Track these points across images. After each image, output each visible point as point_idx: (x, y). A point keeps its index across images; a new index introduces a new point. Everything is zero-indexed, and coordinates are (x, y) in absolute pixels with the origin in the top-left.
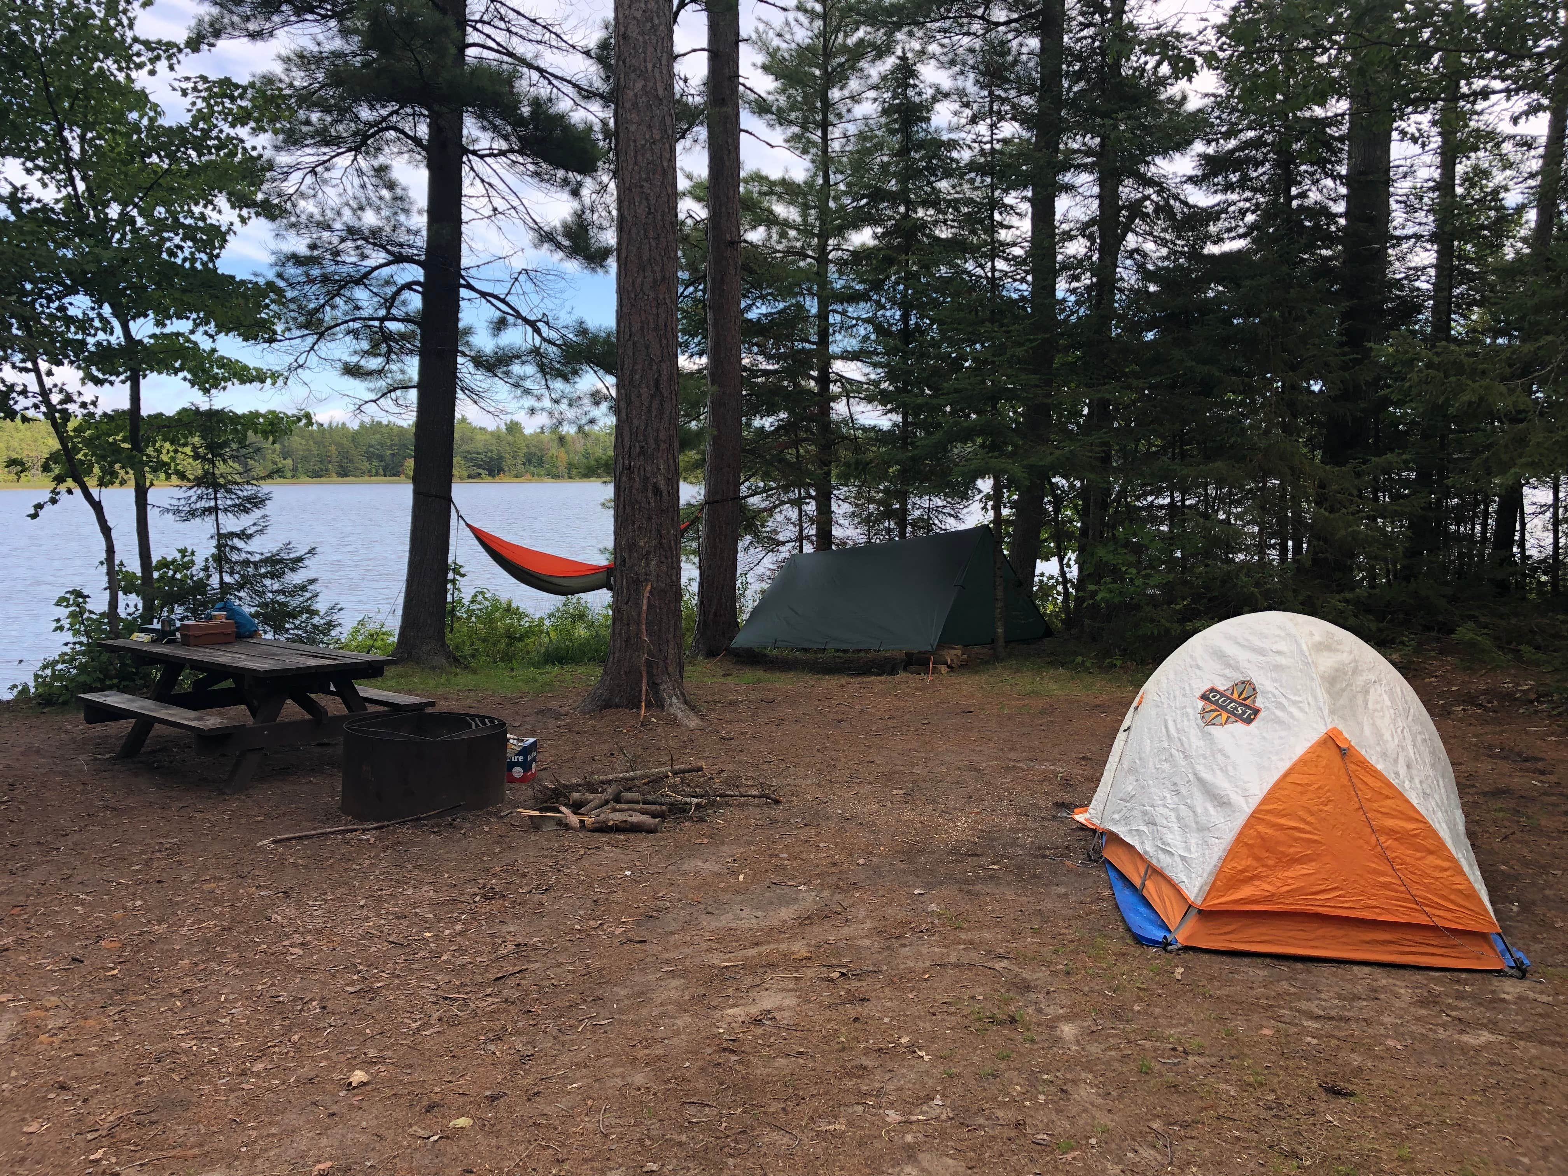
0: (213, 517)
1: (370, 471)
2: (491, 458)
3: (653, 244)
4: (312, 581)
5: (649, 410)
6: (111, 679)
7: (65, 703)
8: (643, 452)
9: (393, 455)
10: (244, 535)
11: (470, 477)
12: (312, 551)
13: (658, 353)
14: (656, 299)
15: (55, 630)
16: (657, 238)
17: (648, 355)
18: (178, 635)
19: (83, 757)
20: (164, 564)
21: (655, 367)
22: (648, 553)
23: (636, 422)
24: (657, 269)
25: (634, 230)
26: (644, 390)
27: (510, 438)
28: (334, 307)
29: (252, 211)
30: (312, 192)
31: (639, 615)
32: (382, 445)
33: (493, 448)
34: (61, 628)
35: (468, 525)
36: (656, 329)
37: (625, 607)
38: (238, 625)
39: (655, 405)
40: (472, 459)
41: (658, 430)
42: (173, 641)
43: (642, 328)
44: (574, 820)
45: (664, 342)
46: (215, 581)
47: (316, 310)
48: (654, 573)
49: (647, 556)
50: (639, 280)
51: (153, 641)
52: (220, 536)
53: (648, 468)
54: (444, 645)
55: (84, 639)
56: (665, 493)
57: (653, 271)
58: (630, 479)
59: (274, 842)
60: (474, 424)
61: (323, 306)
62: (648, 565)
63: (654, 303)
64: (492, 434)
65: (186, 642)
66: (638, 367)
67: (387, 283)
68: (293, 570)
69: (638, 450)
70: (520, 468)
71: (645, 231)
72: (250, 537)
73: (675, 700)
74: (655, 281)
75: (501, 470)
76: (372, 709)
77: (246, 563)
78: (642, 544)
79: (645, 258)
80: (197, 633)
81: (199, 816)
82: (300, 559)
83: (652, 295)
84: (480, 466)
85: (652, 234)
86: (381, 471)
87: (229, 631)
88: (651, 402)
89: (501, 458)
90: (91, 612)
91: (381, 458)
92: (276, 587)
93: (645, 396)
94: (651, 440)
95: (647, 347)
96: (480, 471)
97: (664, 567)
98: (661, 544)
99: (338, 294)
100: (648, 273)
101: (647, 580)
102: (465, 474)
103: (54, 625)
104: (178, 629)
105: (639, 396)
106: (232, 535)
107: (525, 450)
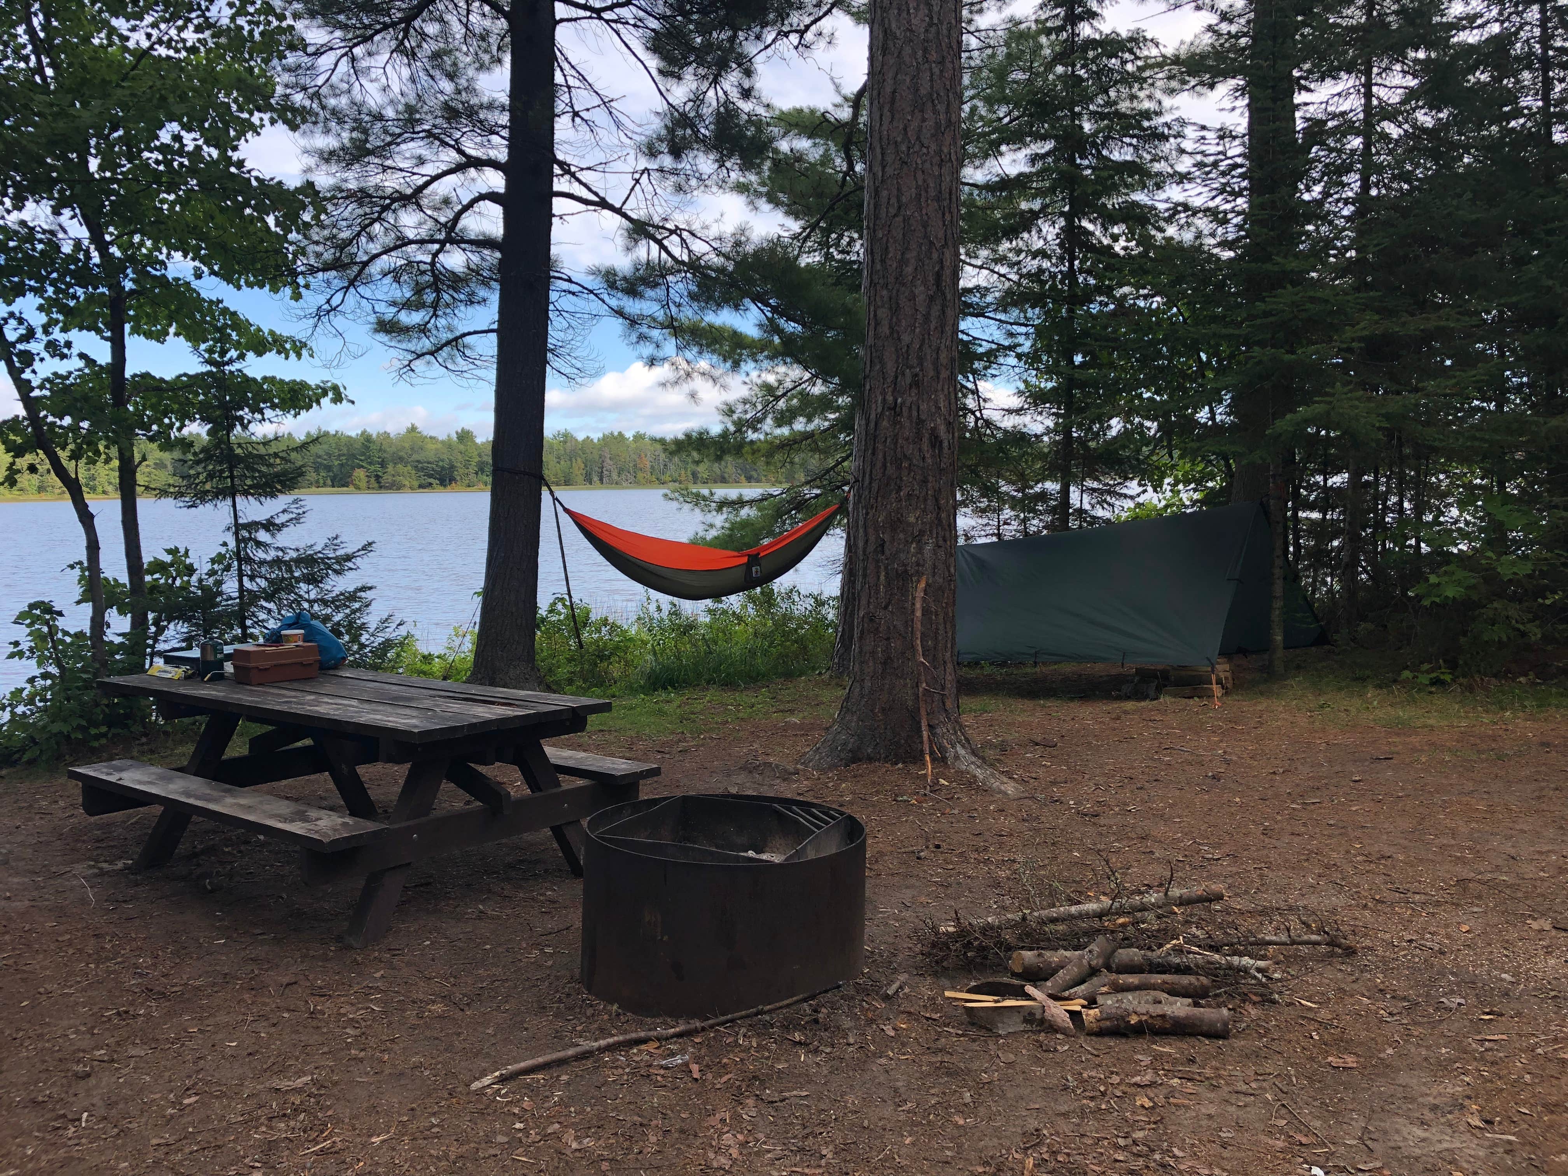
0: (229, 502)
1: (317, 482)
2: (443, 468)
3: (936, 71)
4: (364, 589)
5: (927, 318)
6: (97, 726)
7: (31, 762)
8: (916, 383)
9: (342, 465)
10: (270, 526)
11: (421, 486)
12: (367, 547)
13: (941, 234)
14: (939, 152)
15: (12, 656)
16: (942, 62)
17: (926, 236)
18: (229, 667)
19: (80, 868)
20: (159, 566)
21: (935, 256)
22: (922, 533)
23: (906, 338)
24: (941, 108)
25: (907, 50)
26: (919, 290)
27: (462, 447)
28: (371, 238)
29: (266, 117)
30: (345, 86)
31: (909, 623)
32: (329, 455)
33: (445, 457)
34: (21, 654)
35: (566, 510)
36: (938, 198)
37: (881, 613)
38: (321, 650)
39: (935, 311)
40: (423, 469)
41: (938, 349)
42: (220, 678)
43: (919, 196)
44: (1058, 1011)
45: (948, 217)
46: (231, 586)
47: (349, 242)
48: (929, 563)
49: (918, 539)
50: (914, 124)
51: (188, 677)
52: (238, 527)
53: (924, 407)
54: (535, 668)
55: (53, 670)
56: (946, 444)
57: (935, 112)
58: (895, 423)
59: (502, 1080)
60: (425, 433)
61: (359, 234)
62: (920, 550)
63: (936, 160)
64: (443, 442)
65: (243, 677)
66: (911, 255)
67: (446, 201)
68: (338, 572)
69: (908, 380)
70: (472, 477)
71: (925, 50)
72: (280, 527)
73: (961, 751)
74: (938, 125)
75: (452, 480)
76: (569, 783)
77: (277, 562)
78: (912, 519)
79: (922, 92)
80: (264, 664)
81: (326, 1007)
82: (349, 558)
83: (933, 147)
84: (431, 476)
85: (934, 56)
86: (329, 482)
87: (311, 659)
88: (929, 307)
89: (452, 467)
90: (66, 633)
91: (328, 468)
92: (313, 595)
93: (921, 298)
94: (928, 365)
95: (925, 226)
96: (431, 480)
97: (941, 554)
98: (939, 519)
99: (379, 219)
100: (929, 114)
101: (919, 574)
102: (416, 484)
103: (11, 649)
104: (228, 657)
105: (913, 298)
106: (253, 526)
107: (477, 459)
